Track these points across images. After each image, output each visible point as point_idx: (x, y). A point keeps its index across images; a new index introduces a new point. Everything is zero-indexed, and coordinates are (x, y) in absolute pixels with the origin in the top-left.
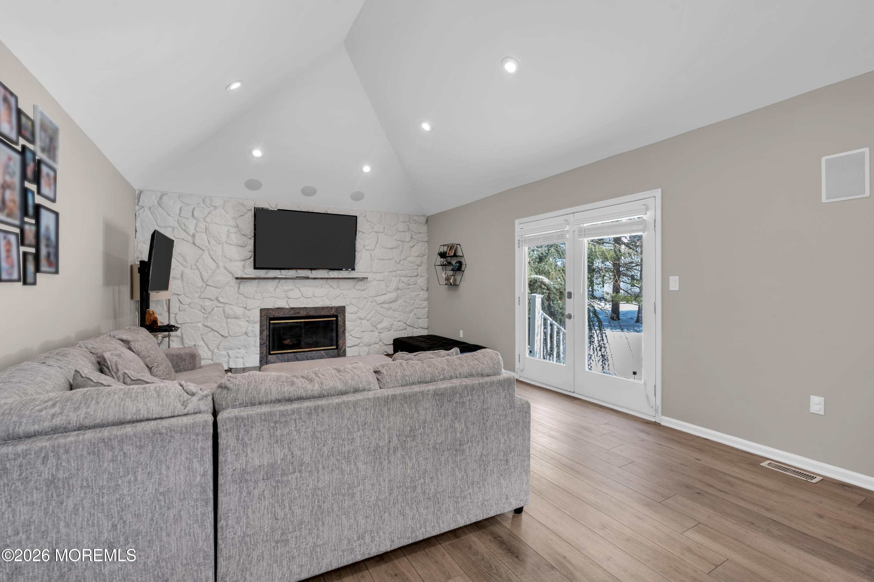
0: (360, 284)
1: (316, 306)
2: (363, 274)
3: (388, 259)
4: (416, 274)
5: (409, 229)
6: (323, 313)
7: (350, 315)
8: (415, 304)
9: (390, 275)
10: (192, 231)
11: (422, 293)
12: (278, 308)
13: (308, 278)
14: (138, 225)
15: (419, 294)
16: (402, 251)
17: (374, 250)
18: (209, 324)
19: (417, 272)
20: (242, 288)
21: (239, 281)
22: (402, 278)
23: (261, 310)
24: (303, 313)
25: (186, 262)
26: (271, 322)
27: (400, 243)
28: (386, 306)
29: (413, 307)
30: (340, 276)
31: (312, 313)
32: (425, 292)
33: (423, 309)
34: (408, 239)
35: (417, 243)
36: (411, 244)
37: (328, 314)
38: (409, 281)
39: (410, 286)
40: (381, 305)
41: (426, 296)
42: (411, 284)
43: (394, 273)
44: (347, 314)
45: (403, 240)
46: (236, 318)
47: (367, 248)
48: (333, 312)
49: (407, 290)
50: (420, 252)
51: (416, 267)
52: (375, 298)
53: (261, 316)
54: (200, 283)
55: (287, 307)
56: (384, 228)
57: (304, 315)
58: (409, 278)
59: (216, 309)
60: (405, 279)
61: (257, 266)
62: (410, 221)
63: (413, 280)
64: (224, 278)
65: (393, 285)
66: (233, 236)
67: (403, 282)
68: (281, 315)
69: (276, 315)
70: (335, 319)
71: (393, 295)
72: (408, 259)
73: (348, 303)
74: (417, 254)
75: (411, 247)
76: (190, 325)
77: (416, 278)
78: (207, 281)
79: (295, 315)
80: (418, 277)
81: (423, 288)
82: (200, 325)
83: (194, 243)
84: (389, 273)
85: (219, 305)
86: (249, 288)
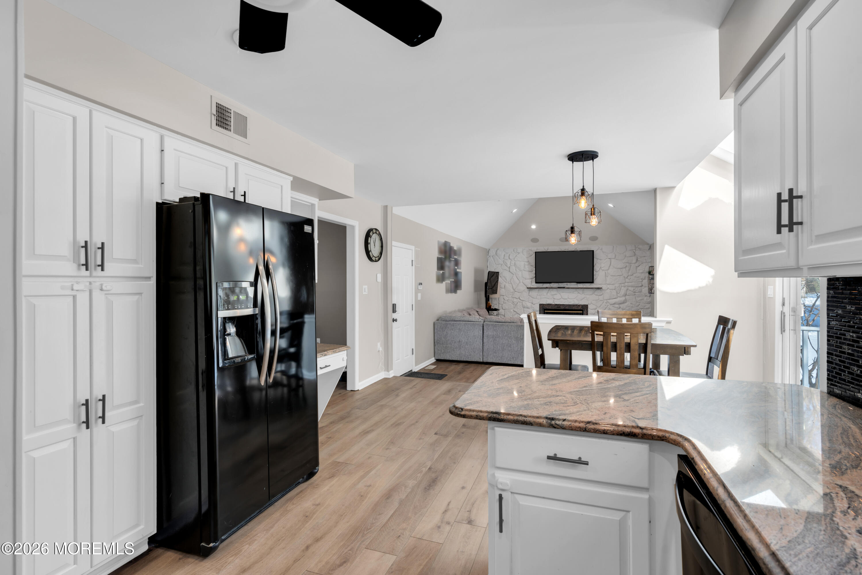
0: (599, 291)
1: (570, 304)
2: (599, 285)
3: (618, 276)
4: (640, 285)
5: (635, 255)
6: (574, 308)
7: (591, 310)
8: (640, 305)
9: (619, 286)
10: (509, 265)
11: (646, 298)
12: (549, 304)
13: (564, 288)
14: (488, 264)
15: (643, 299)
16: (629, 270)
17: (608, 270)
18: (516, 310)
19: (642, 284)
20: (530, 293)
21: (529, 289)
22: (629, 288)
23: (540, 304)
24: (562, 308)
25: (506, 280)
26: (545, 311)
27: (627, 264)
28: (617, 306)
29: (638, 308)
30: (585, 287)
31: (567, 308)
32: (648, 298)
33: (647, 310)
34: (634, 261)
35: (642, 263)
36: (637, 265)
37: (577, 309)
38: (635, 290)
39: (636, 293)
40: (613, 305)
41: (649, 301)
42: (637, 292)
43: (623, 285)
44: (589, 310)
45: (630, 262)
46: (527, 308)
47: (603, 269)
48: (580, 308)
49: (633, 296)
50: (644, 270)
51: (641, 280)
52: (608, 301)
53: (540, 308)
54: (512, 290)
55: (553, 304)
56: (615, 256)
57: (563, 309)
58: (634, 288)
59: (519, 303)
60: (632, 289)
61: (537, 282)
62: (635, 249)
63: (638, 289)
64: (523, 288)
65: (623, 292)
66: (527, 266)
67: (630, 290)
68: (550, 308)
69: (548, 308)
70: (582, 312)
71: (623, 299)
72: (634, 275)
73: (590, 303)
74: (641, 271)
75: (636, 267)
76: (508, 310)
77: (640, 288)
78: (515, 289)
79: (557, 309)
80: (643, 287)
81: (646, 295)
82: (512, 310)
83: (509, 271)
84: (619, 285)
85: (520, 301)
86: (534, 293)
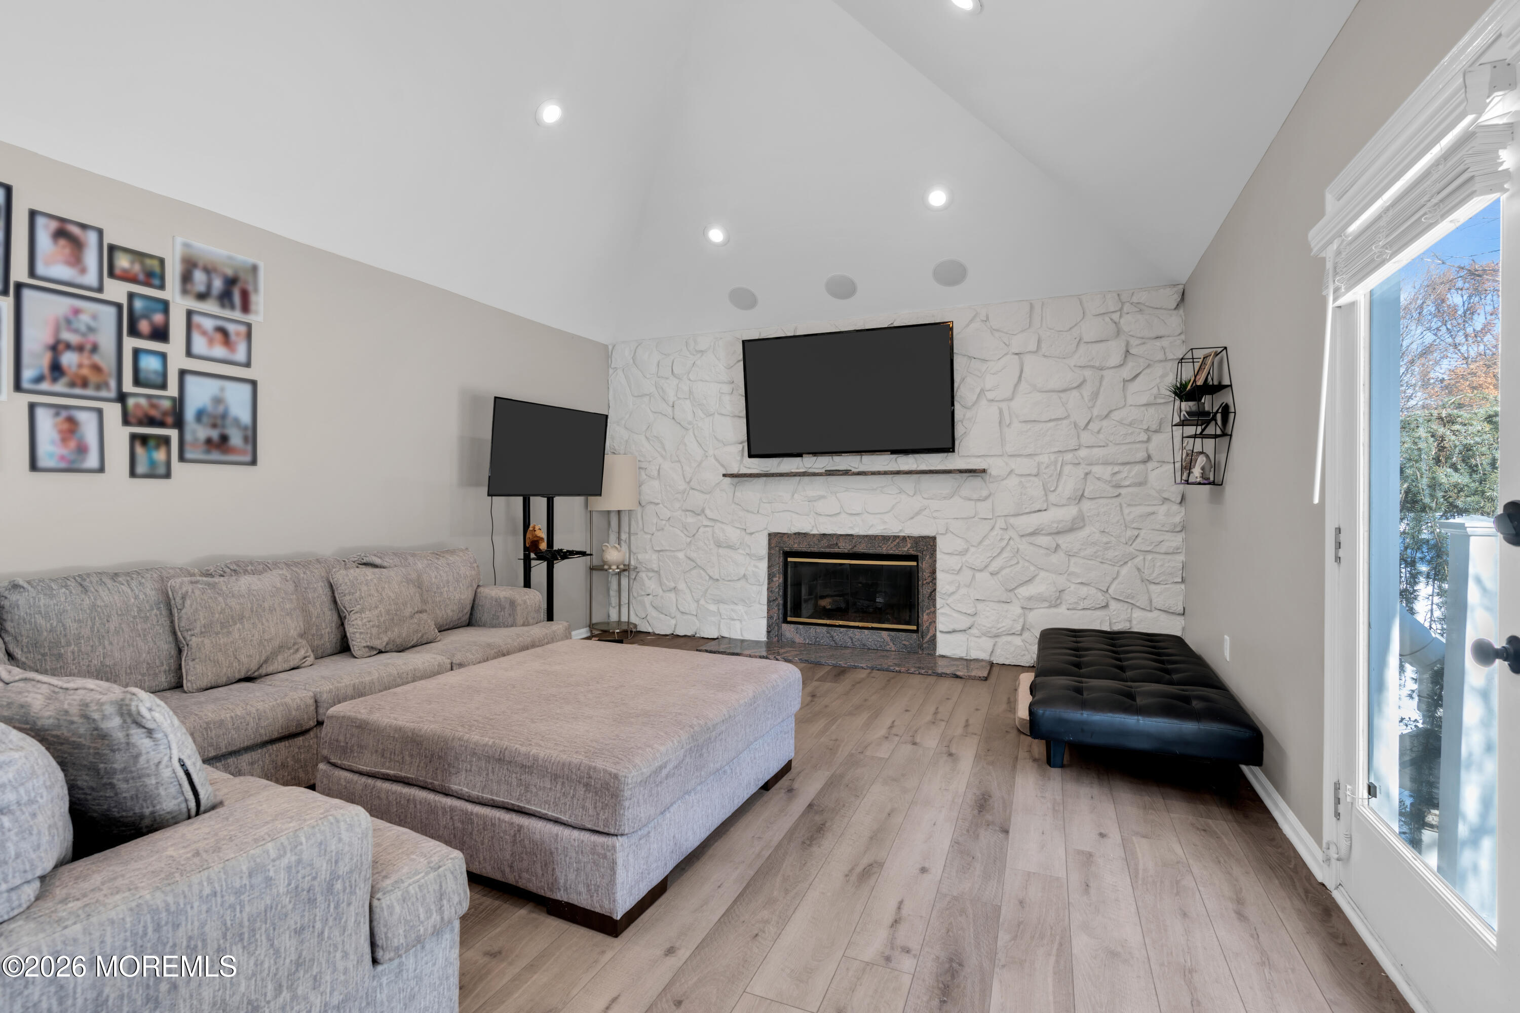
0: (975, 482)
1: (870, 533)
2: (979, 460)
3: (1050, 421)
4: (1141, 455)
5: (1118, 332)
6: (884, 550)
7: (946, 557)
8: (1139, 540)
9: (1056, 462)
10: (671, 398)
11: (1163, 509)
12: (799, 534)
13: (846, 473)
14: (610, 398)
15: (1153, 513)
16: (1095, 395)
17: (1011, 399)
18: (693, 555)
19: (1147, 449)
20: (738, 494)
21: (736, 480)
22: (1097, 470)
23: (770, 535)
24: (845, 547)
25: (665, 450)
26: (790, 559)
27: (1088, 373)
28: (1044, 540)
29: (1131, 549)
30: (923, 467)
31: (862, 548)
32: (1175, 508)
33: (1169, 557)
34: (1115, 358)
35: (1149, 366)
36: (1126, 373)
37: (897, 552)
38: (1119, 477)
39: (1123, 491)
40: (1032, 539)
41: (1177, 519)
42: (1127, 483)
43: (1069, 457)
44: (939, 555)
45: (1097, 364)
46: (729, 547)
47: (990, 395)
48: (906, 549)
49: (1114, 500)
50: (1155, 391)
51: (1144, 437)
52: (1012, 520)
53: (770, 548)
54: (682, 486)
55: (815, 532)
56: (1039, 342)
57: (846, 551)
58: (1116, 469)
59: (702, 530)
60: (1104, 472)
61: (753, 453)
62: (1121, 310)
63: (1133, 473)
64: (713, 475)
65: (1068, 486)
66: (726, 399)
67: (1099, 479)
68: (803, 547)
69: (796, 547)
70: (915, 563)
71: (1068, 513)
72: (1116, 415)
73: (942, 531)
74: (1144, 399)
75: (1125, 381)
76: (668, 553)
77: (1142, 466)
78: (690, 481)
79: (828, 550)
80: (1150, 465)
81: (1166, 495)
82: (681, 555)
83: (673, 418)
84: (1053, 457)
85: (706, 522)
86: (752, 492)
